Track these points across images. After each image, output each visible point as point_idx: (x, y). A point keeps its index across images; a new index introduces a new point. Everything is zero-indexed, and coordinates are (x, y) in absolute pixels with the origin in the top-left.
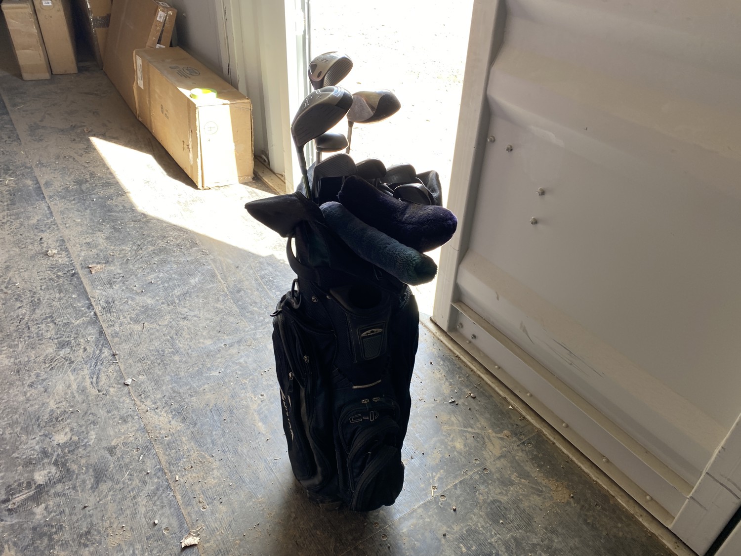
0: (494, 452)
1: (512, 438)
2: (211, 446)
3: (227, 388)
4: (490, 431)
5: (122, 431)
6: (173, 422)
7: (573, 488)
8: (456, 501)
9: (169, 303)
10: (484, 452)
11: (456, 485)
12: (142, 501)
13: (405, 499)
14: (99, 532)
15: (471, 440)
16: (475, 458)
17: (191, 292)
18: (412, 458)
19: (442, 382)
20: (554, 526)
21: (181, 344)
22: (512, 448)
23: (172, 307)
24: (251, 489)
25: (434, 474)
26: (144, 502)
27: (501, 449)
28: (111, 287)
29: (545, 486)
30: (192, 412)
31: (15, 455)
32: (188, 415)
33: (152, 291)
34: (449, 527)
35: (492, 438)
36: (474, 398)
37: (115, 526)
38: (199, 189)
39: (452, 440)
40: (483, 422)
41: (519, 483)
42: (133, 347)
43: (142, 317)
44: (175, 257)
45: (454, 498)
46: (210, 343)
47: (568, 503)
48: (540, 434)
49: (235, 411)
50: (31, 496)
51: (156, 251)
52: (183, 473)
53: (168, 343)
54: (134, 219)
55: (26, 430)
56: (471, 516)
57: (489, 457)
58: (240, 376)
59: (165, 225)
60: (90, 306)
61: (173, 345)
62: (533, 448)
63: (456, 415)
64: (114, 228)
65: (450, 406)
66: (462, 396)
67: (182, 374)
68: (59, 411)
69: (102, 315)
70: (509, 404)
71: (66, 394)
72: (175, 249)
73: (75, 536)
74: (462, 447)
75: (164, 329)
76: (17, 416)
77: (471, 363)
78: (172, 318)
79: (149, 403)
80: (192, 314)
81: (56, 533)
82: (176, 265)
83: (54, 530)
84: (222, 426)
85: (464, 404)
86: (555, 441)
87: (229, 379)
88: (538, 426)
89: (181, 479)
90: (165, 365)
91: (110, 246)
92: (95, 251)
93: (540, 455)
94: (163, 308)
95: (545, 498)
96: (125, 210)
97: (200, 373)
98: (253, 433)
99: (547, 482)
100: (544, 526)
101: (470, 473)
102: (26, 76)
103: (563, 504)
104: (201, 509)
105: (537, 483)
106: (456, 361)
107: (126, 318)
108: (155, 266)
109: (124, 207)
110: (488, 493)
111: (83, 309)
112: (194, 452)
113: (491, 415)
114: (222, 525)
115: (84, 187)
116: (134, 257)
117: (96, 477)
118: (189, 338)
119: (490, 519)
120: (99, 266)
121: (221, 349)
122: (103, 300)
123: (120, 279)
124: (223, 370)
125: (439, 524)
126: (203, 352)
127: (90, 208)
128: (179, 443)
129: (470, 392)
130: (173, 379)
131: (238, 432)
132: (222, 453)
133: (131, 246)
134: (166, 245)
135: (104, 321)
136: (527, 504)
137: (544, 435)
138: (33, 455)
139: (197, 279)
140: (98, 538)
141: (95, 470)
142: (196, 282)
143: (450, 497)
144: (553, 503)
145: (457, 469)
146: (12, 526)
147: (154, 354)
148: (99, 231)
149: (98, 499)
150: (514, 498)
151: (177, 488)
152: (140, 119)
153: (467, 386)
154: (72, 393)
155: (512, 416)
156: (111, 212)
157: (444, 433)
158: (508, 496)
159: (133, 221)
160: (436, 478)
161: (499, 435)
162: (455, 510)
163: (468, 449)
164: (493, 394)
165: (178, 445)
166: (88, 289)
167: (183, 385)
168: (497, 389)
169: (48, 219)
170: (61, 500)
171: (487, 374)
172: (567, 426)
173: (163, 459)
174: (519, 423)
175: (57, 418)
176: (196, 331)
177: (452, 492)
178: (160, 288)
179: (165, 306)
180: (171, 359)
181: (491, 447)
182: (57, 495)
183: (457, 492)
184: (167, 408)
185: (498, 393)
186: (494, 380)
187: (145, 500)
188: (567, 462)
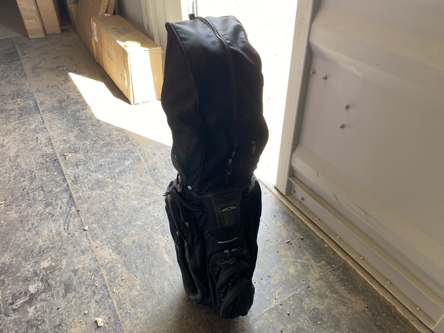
0: (315, 276)
1: (327, 266)
2: (135, 270)
3: (146, 232)
4: (312, 261)
5: (82, 260)
6: (112, 254)
7: (367, 301)
8: (289, 309)
9: (112, 177)
10: (308, 276)
11: (290, 297)
12: (93, 305)
13: (256, 307)
14: (66, 325)
15: (300, 268)
16: (303, 280)
17: (126, 170)
18: (262, 279)
19: (282, 229)
20: (354, 327)
21: (118, 204)
22: (327, 273)
23: (114, 180)
24: (159, 299)
25: (276, 290)
26: (94, 306)
27: (320, 273)
28: (77, 168)
29: (348, 299)
30: (125, 248)
31: (18, 275)
32: (121, 250)
33: (102, 170)
34: (284, 325)
35: (313, 266)
36: (302, 239)
37: (76, 321)
38: (132, 104)
39: (288, 268)
40: (308, 256)
41: (331, 297)
42: (90, 206)
43: (95, 187)
44: (116, 148)
45: (289, 306)
46: (137, 203)
47: (364, 311)
48: (345, 264)
49: (151, 247)
50: (27, 301)
51: (105, 145)
52: (118, 287)
53: (111, 203)
54: (92, 124)
55: (25, 259)
56: (300, 318)
57: (311, 278)
58: (154, 225)
59: (110, 127)
60: (65, 180)
61: (113, 205)
62: (341, 273)
63: (290, 251)
64: (80, 130)
65: (287, 245)
66: (295, 238)
67: (119, 223)
68: (44, 247)
69: (72, 185)
70: (325, 243)
71: (49, 236)
72: (116, 143)
73: (52, 327)
74: (294, 272)
75: (109, 194)
76: (20, 250)
77: (300, 216)
78: (114, 187)
79: (98, 242)
80: (126, 184)
81: (41, 325)
82: (117, 153)
83: (40, 323)
84: (142, 257)
85: (296, 243)
86: (355, 269)
87: (148, 227)
88: (344, 258)
89: (117, 291)
90: (108, 217)
91: (78, 141)
92: (68, 145)
93: (346, 278)
94: (108, 181)
95: (348, 308)
96: (87, 119)
97: (130, 222)
98: (162, 262)
99: (350, 297)
100: (347, 326)
101: (299, 290)
102: (31, 36)
103: (360, 312)
104: (128, 311)
105: (343, 297)
106: (291, 215)
107: (86, 187)
108: (104, 154)
109: (86, 116)
110: (310, 303)
111: (61, 182)
112: (125, 274)
113: (313, 251)
114: (141, 321)
115: (63, 104)
116: (92, 148)
117: (65, 289)
118: (124, 200)
119: (312, 321)
120: (70, 155)
121: (143, 207)
122: (72, 176)
123: (83, 162)
124: (144, 220)
125: (278, 324)
126: (132, 209)
127: (66, 118)
128: (116, 267)
129: (299, 236)
130: (113, 226)
131: (152, 261)
132: (142, 275)
133: (90, 141)
134: (111, 140)
135: (72, 190)
136: (336, 311)
137: (348, 264)
138: (29, 274)
139: (129, 162)
140: (65, 328)
141: (65, 285)
142: (128, 164)
143: (286, 306)
144: (354, 311)
145: (291, 287)
146: (15, 319)
147: (102, 211)
148: (71, 132)
149: (66, 304)
150: (327, 307)
151: (114, 297)
152: (97, 61)
153: (298, 232)
154: (53, 235)
155: (327, 251)
156: (78, 120)
157: (282, 263)
158: (323, 305)
159: (91, 125)
160: (277, 293)
161: (319, 264)
162: (289, 314)
163: (298, 273)
164: (315, 237)
165: (115, 269)
166: (64, 169)
167: (119, 230)
168: (317, 233)
169: (41, 125)
170: (44, 304)
171: (311, 223)
172: (364, 259)
173: (106, 278)
174: (332, 256)
175: (44, 251)
176: (128, 195)
177: (287, 302)
178: (107, 168)
179: (109, 179)
180: (112, 213)
181: (313, 273)
182: (42, 300)
183: (290, 302)
184: (109, 245)
185: (318, 236)
186: (315, 227)
187: (95, 305)
188: (364, 283)
